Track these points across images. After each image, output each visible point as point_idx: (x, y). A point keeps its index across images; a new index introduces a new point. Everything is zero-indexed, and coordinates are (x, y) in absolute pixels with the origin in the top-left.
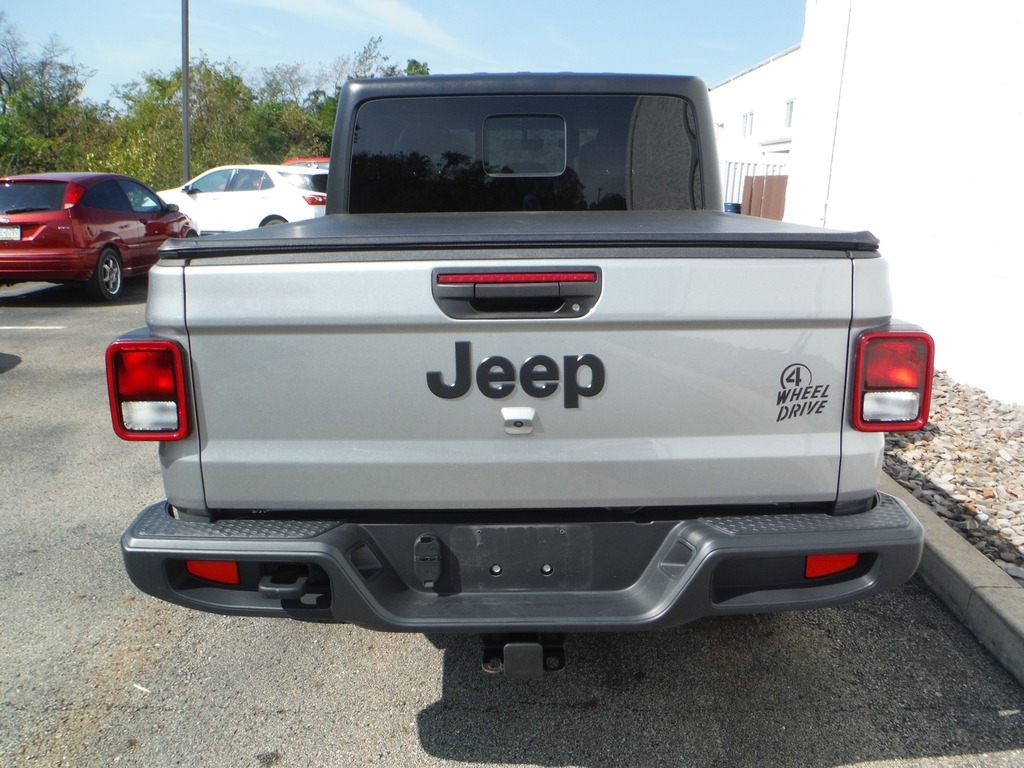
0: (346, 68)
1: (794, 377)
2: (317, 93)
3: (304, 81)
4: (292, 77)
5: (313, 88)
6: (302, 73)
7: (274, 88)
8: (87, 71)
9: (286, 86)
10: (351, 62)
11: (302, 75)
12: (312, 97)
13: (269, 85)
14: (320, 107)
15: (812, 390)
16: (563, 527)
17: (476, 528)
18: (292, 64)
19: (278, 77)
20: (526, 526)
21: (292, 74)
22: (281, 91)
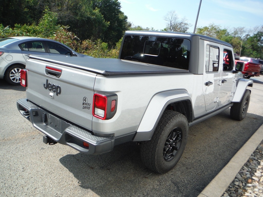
0: (258, 29)
1: (85, 100)
2: (248, 35)
3: (244, 32)
4: (242, 30)
5: (247, 34)
6: (244, 29)
7: (236, 33)
8: (191, 25)
9: (239, 33)
10: (259, 28)
11: (244, 30)
12: (246, 36)
13: (235, 32)
14: (247, 39)
15: (88, 104)
16: (58, 119)
17: (50, 114)
18: (242, 27)
19: (238, 30)
20: (55, 117)
21: (242, 29)
22: (237, 34)
